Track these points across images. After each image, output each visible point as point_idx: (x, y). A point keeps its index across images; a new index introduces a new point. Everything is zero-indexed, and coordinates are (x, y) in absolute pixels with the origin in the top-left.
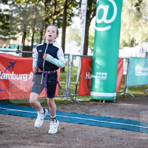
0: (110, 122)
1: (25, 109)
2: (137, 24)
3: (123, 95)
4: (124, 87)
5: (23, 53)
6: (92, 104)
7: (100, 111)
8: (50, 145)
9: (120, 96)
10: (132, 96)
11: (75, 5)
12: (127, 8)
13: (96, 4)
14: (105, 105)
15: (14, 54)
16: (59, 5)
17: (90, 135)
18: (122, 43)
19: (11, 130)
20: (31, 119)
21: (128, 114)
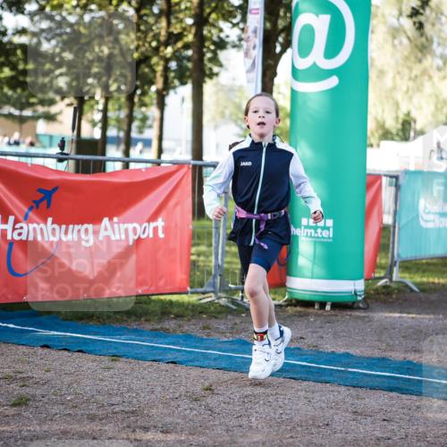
0: (350, 370)
1: (91, 329)
2: (417, 70)
3: (385, 287)
4: (386, 263)
5: (77, 161)
6: (295, 315)
7: (319, 334)
8: (173, 438)
9: (376, 290)
10: (412, 290)
11: (228, 16)
12: (385, 23)
13: (291, 13)
14: (334, 318)
15: (51, 164)
16: (181, 16)
17: (291, 409)
18: (377, 131)
19: (53, 394)
20: (112, 360)
21: (404, 344)
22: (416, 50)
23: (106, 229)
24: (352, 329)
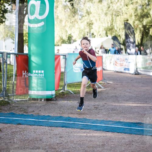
0: (49, 121)
2: (73, 19)
3: (62, 93)
4: (63, 85)
6: (31, 104)
7: (39, 110)
9: (59, 94)
10: (71, 93)
12: (62, 4)
17: (29, 135)
18: (60, 40)
21: (68, 111)
22: (72, 13)
24: (51, 107)
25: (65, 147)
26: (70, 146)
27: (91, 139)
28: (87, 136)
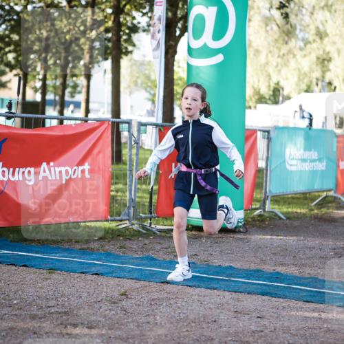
0: (232, 279)
1: (34, 249)
2: (284, 49)
3: (260, 215)
4: (261, 198)
7: (209, 252)
9: (253, 218)
10: (280, 218)
11: (139, 7)
12: (260, 13)
13: (187, 5)
14: (220, 239)
15: (2, 121)
17: (187, 309)
18: (254, 96)
19: (3, 299)
20: (50, 273)
21: (274, 259)
22: (283, 35)
23: (44, 171)
24: (234, 248)
25: (270, 341)
26: (282, 340)
27: (329, 326)
28: (320, 318)
